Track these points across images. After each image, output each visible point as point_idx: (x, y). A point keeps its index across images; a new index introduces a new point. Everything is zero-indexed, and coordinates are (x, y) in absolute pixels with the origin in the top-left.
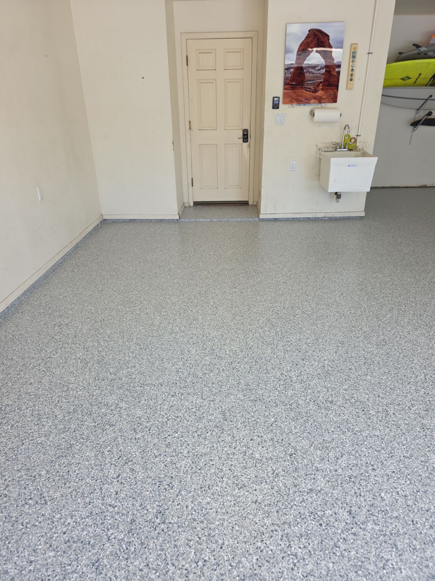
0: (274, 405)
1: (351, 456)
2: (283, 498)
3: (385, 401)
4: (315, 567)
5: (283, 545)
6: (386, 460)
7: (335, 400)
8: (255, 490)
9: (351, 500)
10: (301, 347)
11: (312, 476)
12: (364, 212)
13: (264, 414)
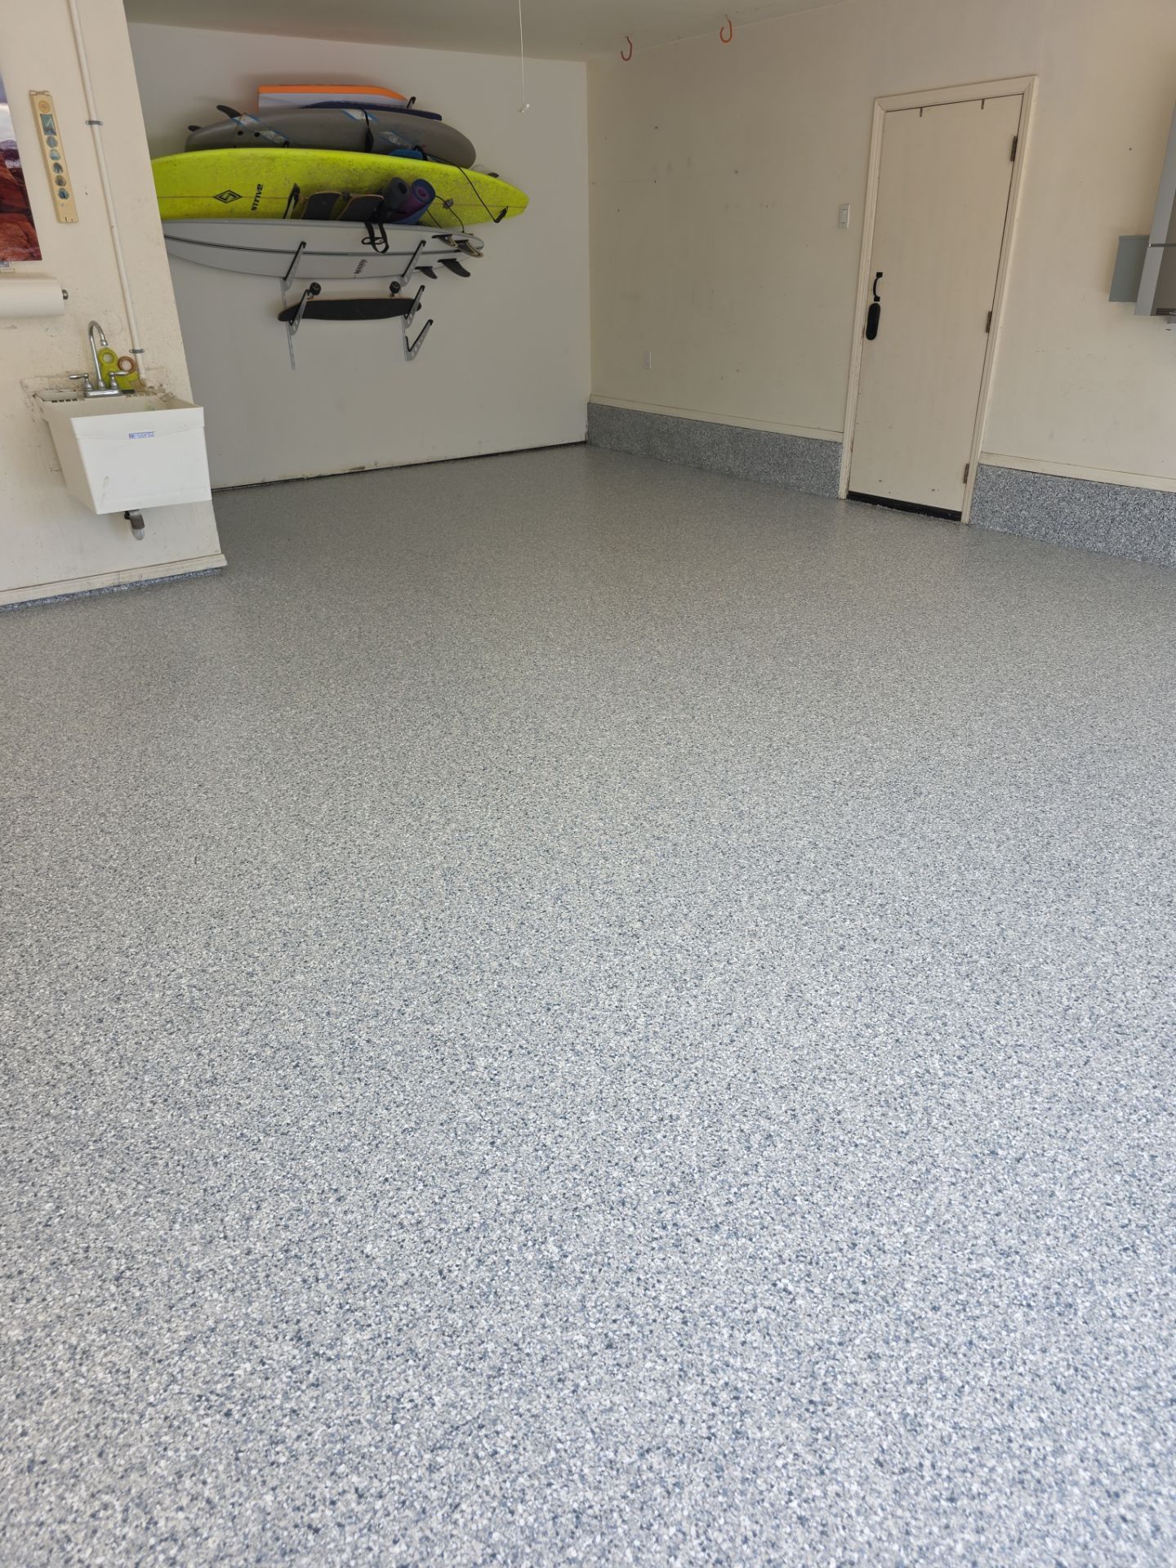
0: (47, 1162)
1: (282, 1195)
2: (113, 1405)
3: (343, 1021)
4: (228, 1532)
5: (131, 1535)
6: (365, 1162)
7: (220, 1071)
8: (24, 1434)
9: (298, 1303)
10: (106, 965)
11: (189, 1301)
12: (223, 557)
13: (19, 1204)
